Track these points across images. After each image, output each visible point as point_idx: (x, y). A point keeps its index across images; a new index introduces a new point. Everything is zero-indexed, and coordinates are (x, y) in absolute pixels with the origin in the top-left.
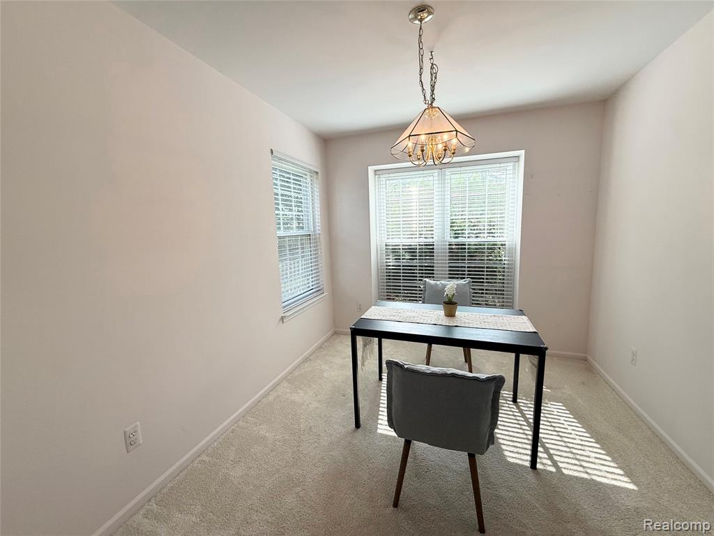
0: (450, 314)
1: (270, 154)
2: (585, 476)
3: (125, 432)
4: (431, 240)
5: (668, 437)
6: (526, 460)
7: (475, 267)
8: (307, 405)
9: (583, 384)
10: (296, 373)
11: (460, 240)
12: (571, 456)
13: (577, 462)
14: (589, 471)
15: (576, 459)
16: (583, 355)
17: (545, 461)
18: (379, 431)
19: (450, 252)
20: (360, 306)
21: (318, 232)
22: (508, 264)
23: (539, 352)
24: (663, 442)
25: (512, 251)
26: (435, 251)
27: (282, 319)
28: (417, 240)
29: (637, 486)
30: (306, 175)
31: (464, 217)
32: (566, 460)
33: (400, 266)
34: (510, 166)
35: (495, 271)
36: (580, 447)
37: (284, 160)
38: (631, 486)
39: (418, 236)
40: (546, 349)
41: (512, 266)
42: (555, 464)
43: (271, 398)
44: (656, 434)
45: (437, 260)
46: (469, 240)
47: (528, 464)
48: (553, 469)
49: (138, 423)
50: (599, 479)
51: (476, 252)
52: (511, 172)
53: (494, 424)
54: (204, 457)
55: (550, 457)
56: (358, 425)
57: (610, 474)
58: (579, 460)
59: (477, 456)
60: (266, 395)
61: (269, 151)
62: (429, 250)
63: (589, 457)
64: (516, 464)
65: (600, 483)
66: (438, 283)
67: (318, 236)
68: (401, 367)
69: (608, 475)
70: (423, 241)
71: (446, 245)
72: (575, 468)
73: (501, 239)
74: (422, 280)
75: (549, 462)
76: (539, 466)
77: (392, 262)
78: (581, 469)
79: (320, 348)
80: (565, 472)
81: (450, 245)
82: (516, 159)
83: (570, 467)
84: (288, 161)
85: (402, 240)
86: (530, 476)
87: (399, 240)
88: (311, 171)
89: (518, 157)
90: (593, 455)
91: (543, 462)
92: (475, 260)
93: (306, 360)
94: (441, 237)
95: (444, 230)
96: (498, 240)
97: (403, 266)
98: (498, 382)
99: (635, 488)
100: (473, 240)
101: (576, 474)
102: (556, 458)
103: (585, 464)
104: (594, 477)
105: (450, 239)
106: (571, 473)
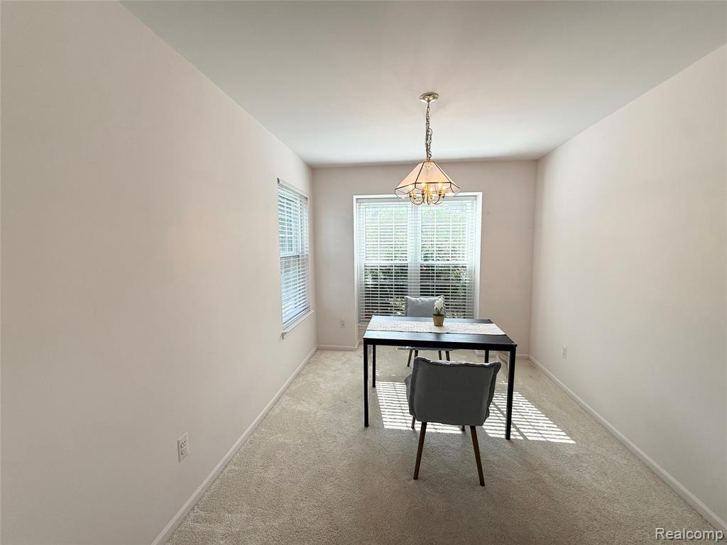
0: (439, 324)
1: (277, 182)
2: (543, 439)
3: (178, 442)
4: (406, 262)
5: (589, 407)
6: (502, 434)
7: (441, 286)
8: (315, 413)
9: (530, 377)
10: (293, 388)
11: (430, 262)
12: (531, 427)
13: (536, 431)
14: (544, 436)
15: (535, 429)
16: (527, 355)
17: (515, 433)
18: (386, 427)
19: (421, 273)
20: (343, 322)
21: (306, 253)
22: (469, 283)
23: (511, 348)
24: (587, 411)
25: (472, 273)
26: (408, 271)
27: (283, 335)
28: (393, 262)
29: (575, 441)
30: (296, 199)
31: (432, 243)
32: (529, 431)
33: (377, 285)
34: (469, 203)
35: (457, 289)
36: (535, 421)
37: (286, 188)
38: (572, 442)
39: (394, 258)
40: (516, 345)
41: (472, 284)
42: (522, 434)
43: (277, 411)
44: (582, 407)
45: (411, 279)
46: (437, 263)
47: (504, 437)
48: (521, 438)
49: (187, 433)
50: (552, 440)
51: (443, 273)
52: (470, 208)
53: (490, 401)
54: (231, 467)
55: (518, 430)
56: (366, 425)
57: (557, 436)
58: (537, 430)
59: (477, 428)
60: (271, 409)
61: (276, 180)
62: (402, 271)
63: (542, 426)
64: (496, 438)
65: (553, 443)
66: (418, 299)
67: (305, 257)
68: (428, 362)
69: (556, 437)
70: (398, 262)
71: (417, 267)
72: (535, 435)
73: (463, 262)
74: (403, 298)
75: (518, 434)
76: (512, 437)
77: (370, 281)
78: (539, 435)
79: (308, 363)
80: (530, 438)
81: (421, 267)
82: (474, 198)
83: (532, 435)
84: (290, 189)
85: (379, 261)
86: (507, 445)
87: (377, 262)
88: (301, 196)
89: (476, 196)
90: (545, 425)
91: (514, 434)
92: (440, 279)
93: (299, 374)
94: (413, 260)
95: (416, 253)
96: (460, 263)
97: (380, 285)
98: (497, 367)
99: (574, 442)
100: (441, 263)
101: (536, 439)
102: (522, 430)
103: (541, 432)
104: (549, 440)
105: (421, 261)
106: (533, 439)
